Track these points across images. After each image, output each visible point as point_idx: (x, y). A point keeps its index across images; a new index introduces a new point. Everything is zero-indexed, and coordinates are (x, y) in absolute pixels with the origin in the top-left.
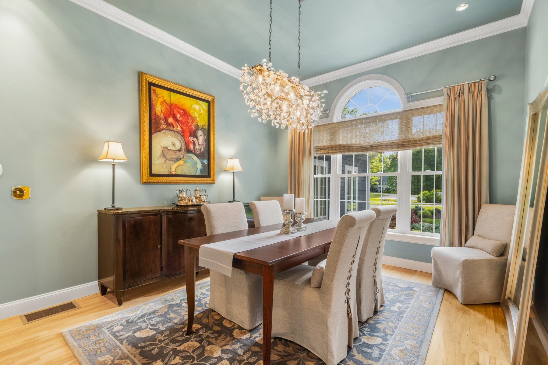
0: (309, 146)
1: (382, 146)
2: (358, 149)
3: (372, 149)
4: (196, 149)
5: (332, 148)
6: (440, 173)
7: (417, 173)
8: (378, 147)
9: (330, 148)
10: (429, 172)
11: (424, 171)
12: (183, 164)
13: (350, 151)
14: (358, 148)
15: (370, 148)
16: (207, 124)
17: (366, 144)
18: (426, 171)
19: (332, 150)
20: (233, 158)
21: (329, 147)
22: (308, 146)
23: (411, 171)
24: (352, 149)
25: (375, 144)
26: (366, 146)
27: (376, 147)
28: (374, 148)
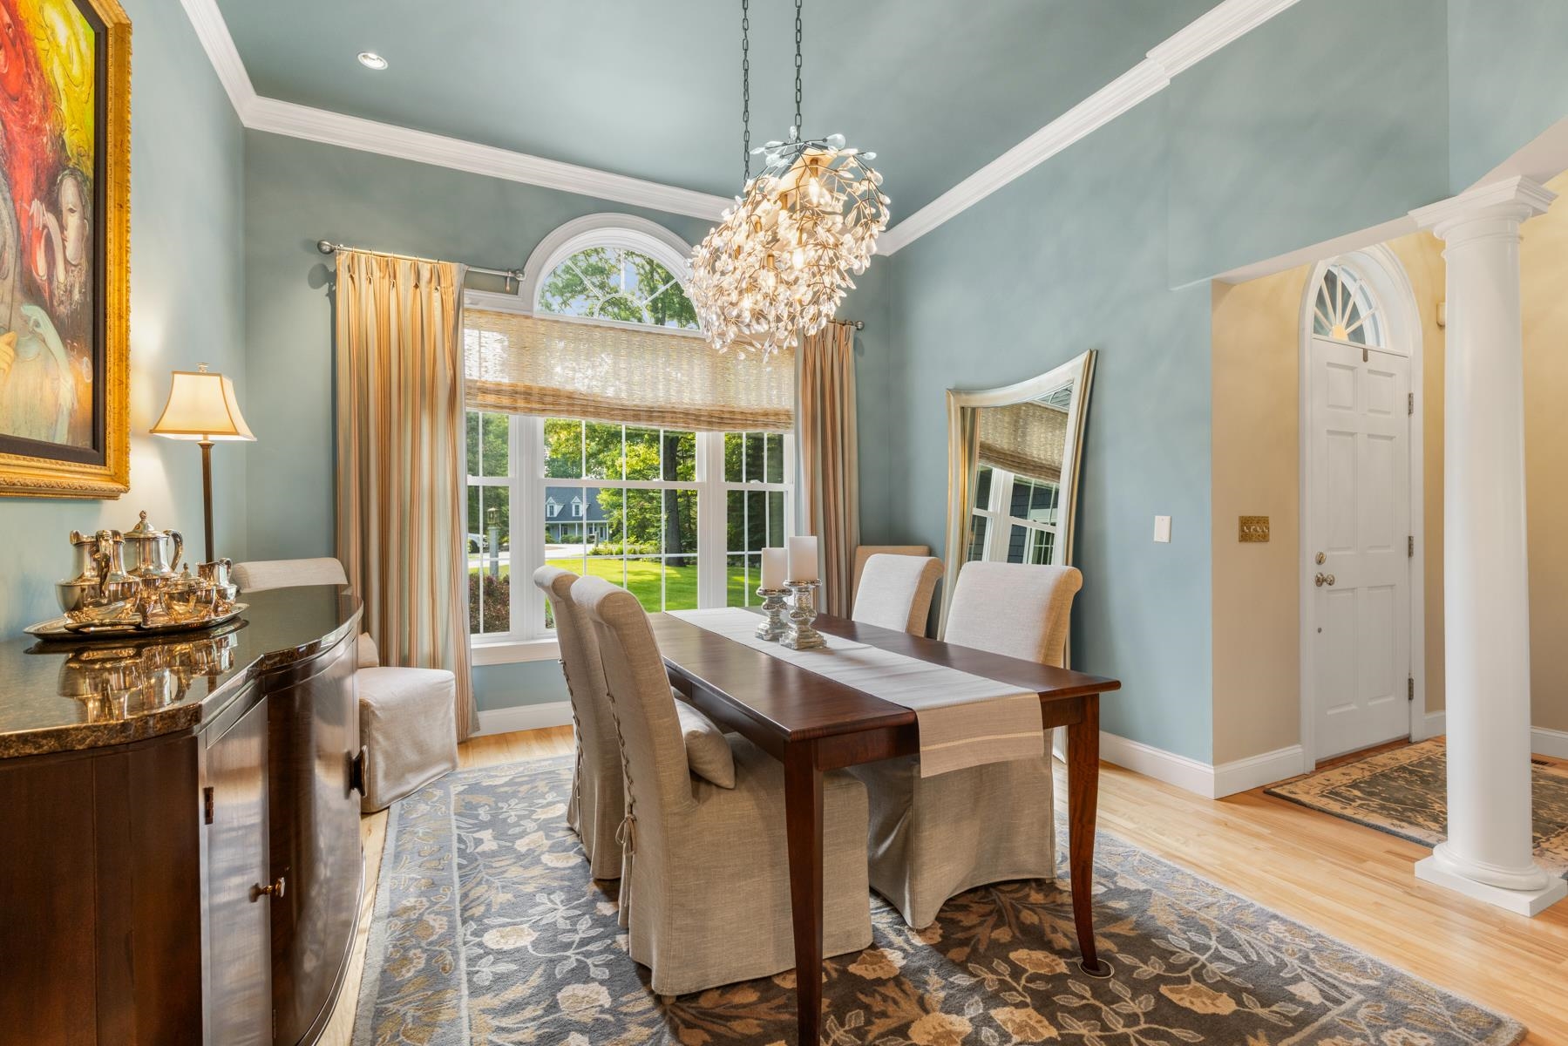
0: (449, 373)
1: (675, 412)
2: (612, 413)
3: (651, 417)
4: (55, 284)
5: (530, 394)
6: (776, 487)
7: (735, 486)
8: (666, 415)
9: (520, 393)
10: (755, 485)
11: (748, 480)
12: (10, 366)
13: (588, 414)
14: (613, 409)
15: (644, 414)
16: (92, 154)
17: (637, 402)
18: (752, 482)
19: (527, 400)
20: (219, 375)
21: (519, 389)
22: (446, 376)
23: (724, 480)
24: (596, 407)
25: (659, 407)
26: (635, 406)
27: (660, 414)
28: (655, 414)
